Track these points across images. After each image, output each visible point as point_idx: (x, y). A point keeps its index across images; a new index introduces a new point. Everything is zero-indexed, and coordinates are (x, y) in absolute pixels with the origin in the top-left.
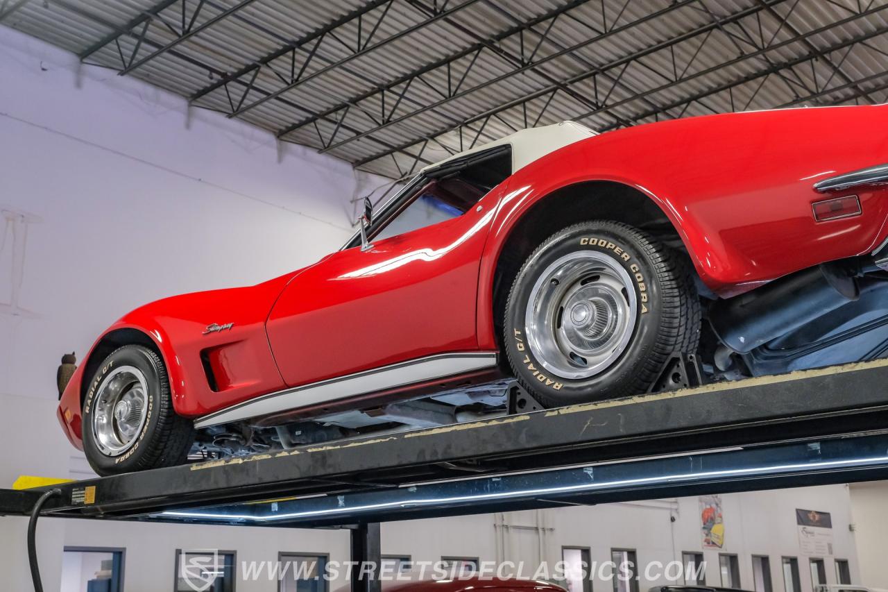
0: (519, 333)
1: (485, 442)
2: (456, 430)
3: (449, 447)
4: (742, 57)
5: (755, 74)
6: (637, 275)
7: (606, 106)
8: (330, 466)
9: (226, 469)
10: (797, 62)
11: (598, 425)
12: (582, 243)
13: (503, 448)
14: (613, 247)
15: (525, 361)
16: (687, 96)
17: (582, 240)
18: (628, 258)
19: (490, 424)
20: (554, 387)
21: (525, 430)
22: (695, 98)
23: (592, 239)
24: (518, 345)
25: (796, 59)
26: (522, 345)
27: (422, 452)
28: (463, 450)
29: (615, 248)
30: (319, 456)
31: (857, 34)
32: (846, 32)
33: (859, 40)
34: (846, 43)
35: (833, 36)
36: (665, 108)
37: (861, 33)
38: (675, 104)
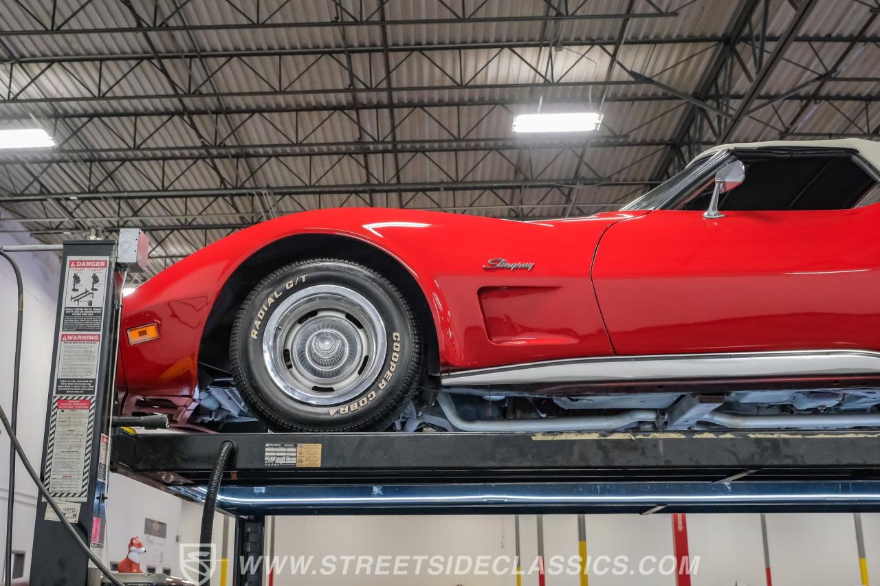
5: (325, 107)
7: (200, 93)
10: (365, 107)
16: (254, 107)
22: (260, 111)
25: (364, 105)
30: (769, 444)
31: (423, 101)
32: (416, 96)
33: (422, 105)
34: (411, 105)
35: (405, 96)
36: (228, 111)
37: (426, 100)
38: (239, 111)
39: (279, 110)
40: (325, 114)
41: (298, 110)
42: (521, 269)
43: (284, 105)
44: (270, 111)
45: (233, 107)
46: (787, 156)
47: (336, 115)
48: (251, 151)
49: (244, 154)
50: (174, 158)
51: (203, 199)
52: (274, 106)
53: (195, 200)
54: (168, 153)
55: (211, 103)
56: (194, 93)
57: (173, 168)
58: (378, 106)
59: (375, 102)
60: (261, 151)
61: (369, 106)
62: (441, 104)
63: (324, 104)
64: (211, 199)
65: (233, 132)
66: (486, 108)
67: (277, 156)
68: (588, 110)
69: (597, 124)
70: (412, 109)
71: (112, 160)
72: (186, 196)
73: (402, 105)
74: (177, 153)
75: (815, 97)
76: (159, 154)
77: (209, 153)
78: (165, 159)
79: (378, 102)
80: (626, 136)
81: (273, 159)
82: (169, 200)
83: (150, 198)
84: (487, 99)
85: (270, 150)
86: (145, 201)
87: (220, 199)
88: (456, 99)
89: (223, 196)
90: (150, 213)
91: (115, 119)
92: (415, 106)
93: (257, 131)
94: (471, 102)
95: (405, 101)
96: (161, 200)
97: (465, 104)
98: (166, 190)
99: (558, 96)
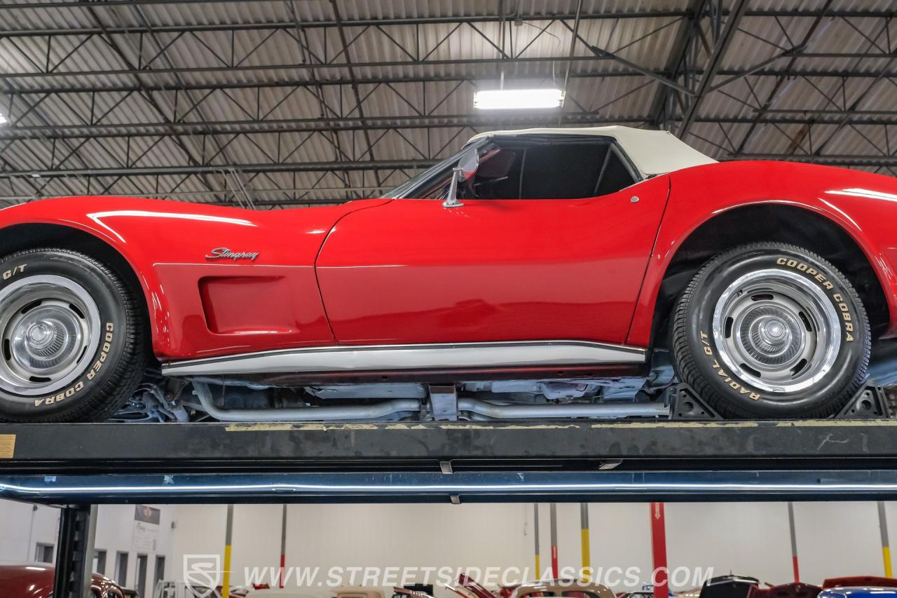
0: (706, 336)
1: (700, 443)
2: (663, 428)
3: (654, 443)
4: (303, 65)
6: (841, 305)
8: (477, 448)
9: (296, 435)
10: (329, 83)
11: (838, 441)
12: (779, 262)
13: (726, 452)
14: (814, 273)
15: (714, 366)
16: (214, 82)
17: (780, 259)
18: (831, 287)
19: (708, 426)
20: (751, 396)
21: (752, 437)
22: (221, 87)
23: (791, 261)
24: (705, 348)
25: (328, 80)
26: (709, 349)
27: (616, 445)
28: (673, 449)
29: (816, 275)
30: (460, 435)
31: (387, 77)
32: (380, 72)
33: (387, 81)
34: (375, 80)
35: (369, 72)
36: (188, 87)
37: (391, 76)
38: (200, 87)
39: (241, 86)
40: (289, 89)
41: (260, 85)
42: (245, 258)
43: (245, 81)
44: (232, 86)
45: (193, 83)
46: (545, 143)
47: (300, 90)
48: (218, 127)
49: (209, 130)
50: (139, 134)
51: (175, 177)
52: (235, 82)
53: (167, 177)
54: (133, 130)
55: (169, 78)
56: (145, 68)
57: (138, 145)
58: (342, 82)
59: (338, 77)
60: (228, 127)
61: (333, 82)
62: (406, 79)
63: (286, 79)
64: (184, 176)
65: (195, 106)
66: (454, 84)
67: (245, 132)
68: (550, 86)
69: (561, 101)
70: (377, 84)
71: (77, 137)
72: (158, 174)
73: (366, 81)
74: (142, 129)
75: (787, 73)
76: (123, 130)
77: (172, 130)
78: (130, 135)
79: (342, 78)
80: (596, 112)
81: (241, 136)
82: (141, 177)
83: (120, 176)
84: (453, 74)
85: (237, 127)
86: (116, 178)
87: (193, 176)
88: (422, 75)
89: (195, 173)
90: (123, 191)
91: (73, 95)
92: (380, 82)
93: (220, 108)
94: (438, 78)
95: (370, 76)
96: (133, 178)
97: (431, 80)
98: (131, 168)
99: (527, 72)
